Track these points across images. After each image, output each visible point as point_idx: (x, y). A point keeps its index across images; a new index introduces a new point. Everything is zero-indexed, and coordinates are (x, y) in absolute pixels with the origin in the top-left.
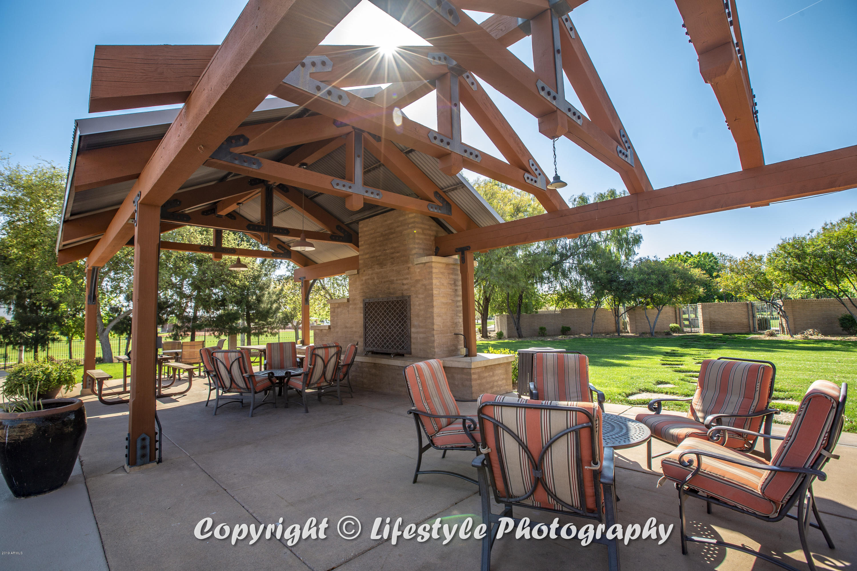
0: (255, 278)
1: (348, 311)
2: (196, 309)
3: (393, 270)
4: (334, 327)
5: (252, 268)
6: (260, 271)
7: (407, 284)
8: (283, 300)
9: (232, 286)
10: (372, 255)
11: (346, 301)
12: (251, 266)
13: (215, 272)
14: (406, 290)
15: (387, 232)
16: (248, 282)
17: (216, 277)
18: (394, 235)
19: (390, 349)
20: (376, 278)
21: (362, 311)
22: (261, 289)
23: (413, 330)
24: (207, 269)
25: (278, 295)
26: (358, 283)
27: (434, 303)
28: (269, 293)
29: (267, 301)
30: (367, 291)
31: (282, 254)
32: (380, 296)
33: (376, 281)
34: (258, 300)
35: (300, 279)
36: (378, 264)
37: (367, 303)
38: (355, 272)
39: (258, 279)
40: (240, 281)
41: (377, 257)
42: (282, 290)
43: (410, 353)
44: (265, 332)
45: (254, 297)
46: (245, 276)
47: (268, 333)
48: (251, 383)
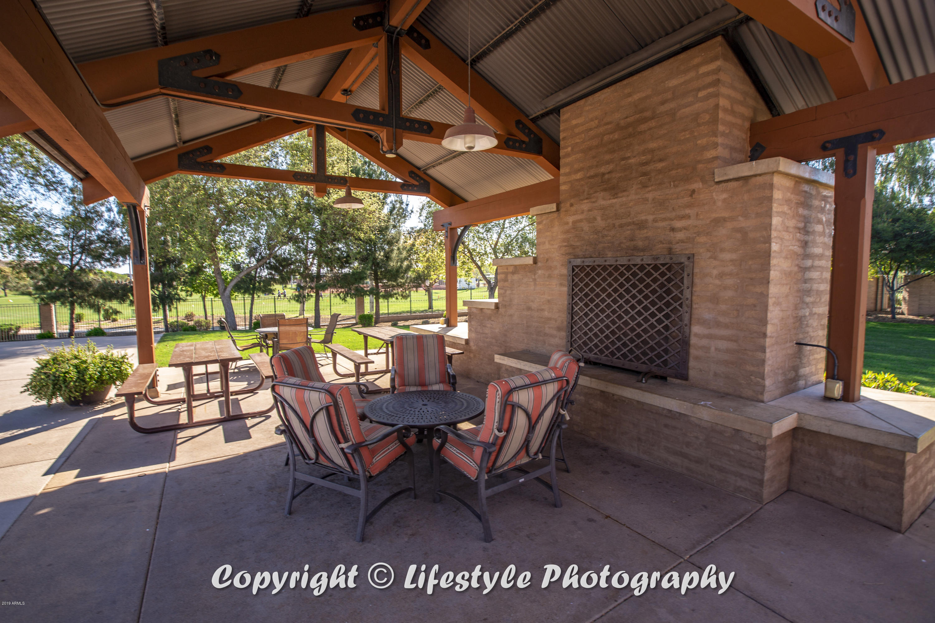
0: (383, 230)
1: (535, 280)
2: (319, 266)
3: (647, 200)
4: (505, 306)
5: (379, 218)
6: (388, 221)
7: (685, 228)
8: (415, 257)
9: (356, 239)
10: (592, 173)
11: (531, 262)
12: (378, 215)
13: (336, 223)
14: (682, 241)
15: (630, 120)
16: (375, 234)
17: (337, 229)
18: (653, 124)
19: (631, 360)
20: (599, 218)
21: (566, 283)
22: (390, 243)
23: (696, 329)
24: (327, 219)
25: (409, 250)
26: (557, 229)
27: (772, 273)
28: (399, 249)
29: (397, 258)
30: (578, 244)
31: (416, 186)
32: (610, 254)
33: (600, 223)
34: (386, 257)
35: (443, 226)
36: (605, 190)
37: (577, 267)
38: (553, 207)
39: (386, 232)
40: (365, 234)
41: (603, 174)
42: (413, 245)
43: (685, 377)
44: (396, 294)
45: (382, 254)
46: (370, 227)
47: (399, 295)
48: (357, 460)
